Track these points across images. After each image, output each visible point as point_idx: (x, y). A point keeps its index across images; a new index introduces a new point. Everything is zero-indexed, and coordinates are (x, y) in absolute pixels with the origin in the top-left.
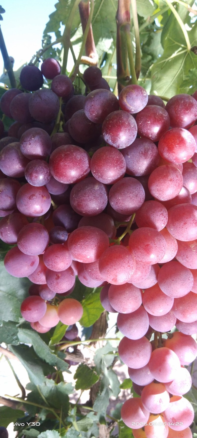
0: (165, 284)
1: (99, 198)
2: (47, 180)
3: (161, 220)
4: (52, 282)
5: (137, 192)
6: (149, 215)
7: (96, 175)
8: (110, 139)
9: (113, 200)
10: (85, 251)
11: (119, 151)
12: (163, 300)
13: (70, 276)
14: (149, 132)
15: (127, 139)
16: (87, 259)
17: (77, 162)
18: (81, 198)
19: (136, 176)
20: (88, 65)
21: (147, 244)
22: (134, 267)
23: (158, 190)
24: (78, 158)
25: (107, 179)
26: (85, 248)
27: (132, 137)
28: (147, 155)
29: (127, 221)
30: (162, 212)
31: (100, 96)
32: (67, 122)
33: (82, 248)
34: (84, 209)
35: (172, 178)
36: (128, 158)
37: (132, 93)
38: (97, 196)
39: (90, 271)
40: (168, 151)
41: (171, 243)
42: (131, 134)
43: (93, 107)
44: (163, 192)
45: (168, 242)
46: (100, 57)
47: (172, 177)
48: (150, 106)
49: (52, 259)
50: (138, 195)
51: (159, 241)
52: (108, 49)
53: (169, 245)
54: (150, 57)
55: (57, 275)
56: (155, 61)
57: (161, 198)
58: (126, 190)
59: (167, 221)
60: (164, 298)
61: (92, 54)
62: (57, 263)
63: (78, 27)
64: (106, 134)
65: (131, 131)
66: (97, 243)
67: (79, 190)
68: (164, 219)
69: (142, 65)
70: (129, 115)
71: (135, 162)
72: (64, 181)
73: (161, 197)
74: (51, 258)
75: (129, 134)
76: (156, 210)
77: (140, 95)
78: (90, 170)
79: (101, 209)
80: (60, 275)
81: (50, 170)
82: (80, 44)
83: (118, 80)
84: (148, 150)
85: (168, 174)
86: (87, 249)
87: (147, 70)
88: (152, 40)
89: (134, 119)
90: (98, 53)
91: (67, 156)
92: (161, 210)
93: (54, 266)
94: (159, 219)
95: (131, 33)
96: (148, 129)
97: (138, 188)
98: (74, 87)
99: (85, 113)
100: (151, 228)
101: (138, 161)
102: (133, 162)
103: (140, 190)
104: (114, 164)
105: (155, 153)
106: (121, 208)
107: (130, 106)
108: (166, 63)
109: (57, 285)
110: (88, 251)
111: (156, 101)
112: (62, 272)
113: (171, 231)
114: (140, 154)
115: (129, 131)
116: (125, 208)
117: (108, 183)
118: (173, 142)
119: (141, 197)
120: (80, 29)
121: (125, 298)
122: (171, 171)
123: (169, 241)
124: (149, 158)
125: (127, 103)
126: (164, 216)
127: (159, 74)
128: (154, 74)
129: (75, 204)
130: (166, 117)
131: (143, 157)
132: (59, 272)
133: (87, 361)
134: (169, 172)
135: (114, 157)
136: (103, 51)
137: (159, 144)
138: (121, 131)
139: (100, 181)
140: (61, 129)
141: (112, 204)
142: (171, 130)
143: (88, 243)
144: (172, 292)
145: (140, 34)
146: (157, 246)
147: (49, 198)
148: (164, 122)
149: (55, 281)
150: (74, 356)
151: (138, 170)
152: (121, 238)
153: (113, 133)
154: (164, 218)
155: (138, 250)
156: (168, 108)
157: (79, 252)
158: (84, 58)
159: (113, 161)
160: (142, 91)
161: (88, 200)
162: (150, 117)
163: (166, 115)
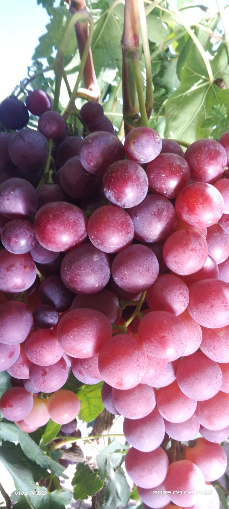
0: (186, 383)
1: (99, 272)
2: (30, 246)
3: (180, 302)
4: (37, 379)
5: (148, 264)
6: (165, 295)
7: (95, 242)
8: (113, 196)
9: (117, 275)
10: (79, 344)
11: (124, 211)
12: (184, 403)
13: (60, 371)
14: (163, 187)
15: (135, 197)
16: (83, 354)
17: (70, 225)
18: (75, 271)
19: (148, 242)
20: (87, 99)
21: (162, 335)
22: (145, 367)
23: (175, 262)
24: (71, 219)
25: (109, 247)
26: (80, 339)
27: (142, 194)
28: (162, 217)
29: (136, 300)
30: (181, 291)
31: (100, 141)
32: (58, 171)
33: (76, 339)
34: (79, 286)
35: (194, 247)
36: (137, 220)
37: (141, 138)
38: (96, 268)
39: (87, 367)
40: (188, 212)
41: (194, 331)
42: (140, 190)
43: (90, 154)
44: (182, 265)
45: (190, 330)
46: (103, 90)
47: (193, 245)
48: (164, 154)
49: (36, 350)
50: (150, 269)
51: (179, 331)
52: (112, 80)
53: (191, 333)
54: (163, 91)
55: (43, 370)
56: (170, 95)
57: (180, 272)
58: (134, 262)
59: (188, 302)
60: (185, 400)
61: (92, 86)
62: (43, 356)
63: (75, 53)
64: (107, 190)
65: (140, 187)
66: (96, 333)
67: (73, 260)
68: (184, 300)
69: (155, 100)
70: (137, 166)
71: (146, 225)
72: (53, 249)
73: (180, 270)
74: (34, 349)
75: (138, 190)
76: (173, 289)
77: (152, 141)
78: (87, 235)
79: (101, 286)
80: (47, 370)
81: (34, 233)
82: (77, 74)
83: (125, 118)
84: (163, 210)
85: (189, 242)
86: (82, 341)
87: (160, 106)
88: (165, 70)
89: (144, 171)
90: (99, 85)
91: (56, 217)
92: (181, 288)
93: (39, 359)
94: (178, 300)
95: (140, 61)
96: (162, 184)
97: (150, 259)
98: (69, 126)
99: (81, 162)
100: (168, 312)
101: (150, 225)
102: (143, 225)
103: (153, 262)
104: (118, 229)
105: (171, 214)
106: (128, 285)
107: (138, 154)
108: (183, 97)
109: (44, 383)
110: (83, 344)
111: (172, 147)
112: (50, 367)
113: (194, 314)
114: (152, 216)
115: (138, 186)
116: (133, 285)
117: (111, 252)
118: (195, 201)
119: (153, 271)
120: (77, 56)
121: (134, 400)
122: (192, 238)
123: (191, 328)
124: (163, 220)
125: (135, 151)
126: (184, 296)
127: (175, 111)
128: (169, 110)
129: (67, 279)
130: (186, 169)
131: (156, 219)
132: (46, 367)
133: (89, 460)
134: (189, 239)
135: (118, 219)
136: (106, 82)
137: (176, 203)
138: (126, 186)
139: (100, 249)
140: (50, 180)
141: (116, 279)
142: (192, 186)
143: (84, 333)
144: (195, 394)
145: (151, 62)
146: (175, 339)
147: (34, 268)
148: (183, 174)
149: (41, 378)
150: (72, 454)
151: (150, 235)
152: (128, 324)
153: (116, 189)
154: (185, 298)
155: (150, 343)
156: (187, 157)
157: (72, 345)
158: (82, 90)
159: (117, 225)
160: (154, 135)
161: (85, 274)
162: (164, 169)
163: (186, 166)
